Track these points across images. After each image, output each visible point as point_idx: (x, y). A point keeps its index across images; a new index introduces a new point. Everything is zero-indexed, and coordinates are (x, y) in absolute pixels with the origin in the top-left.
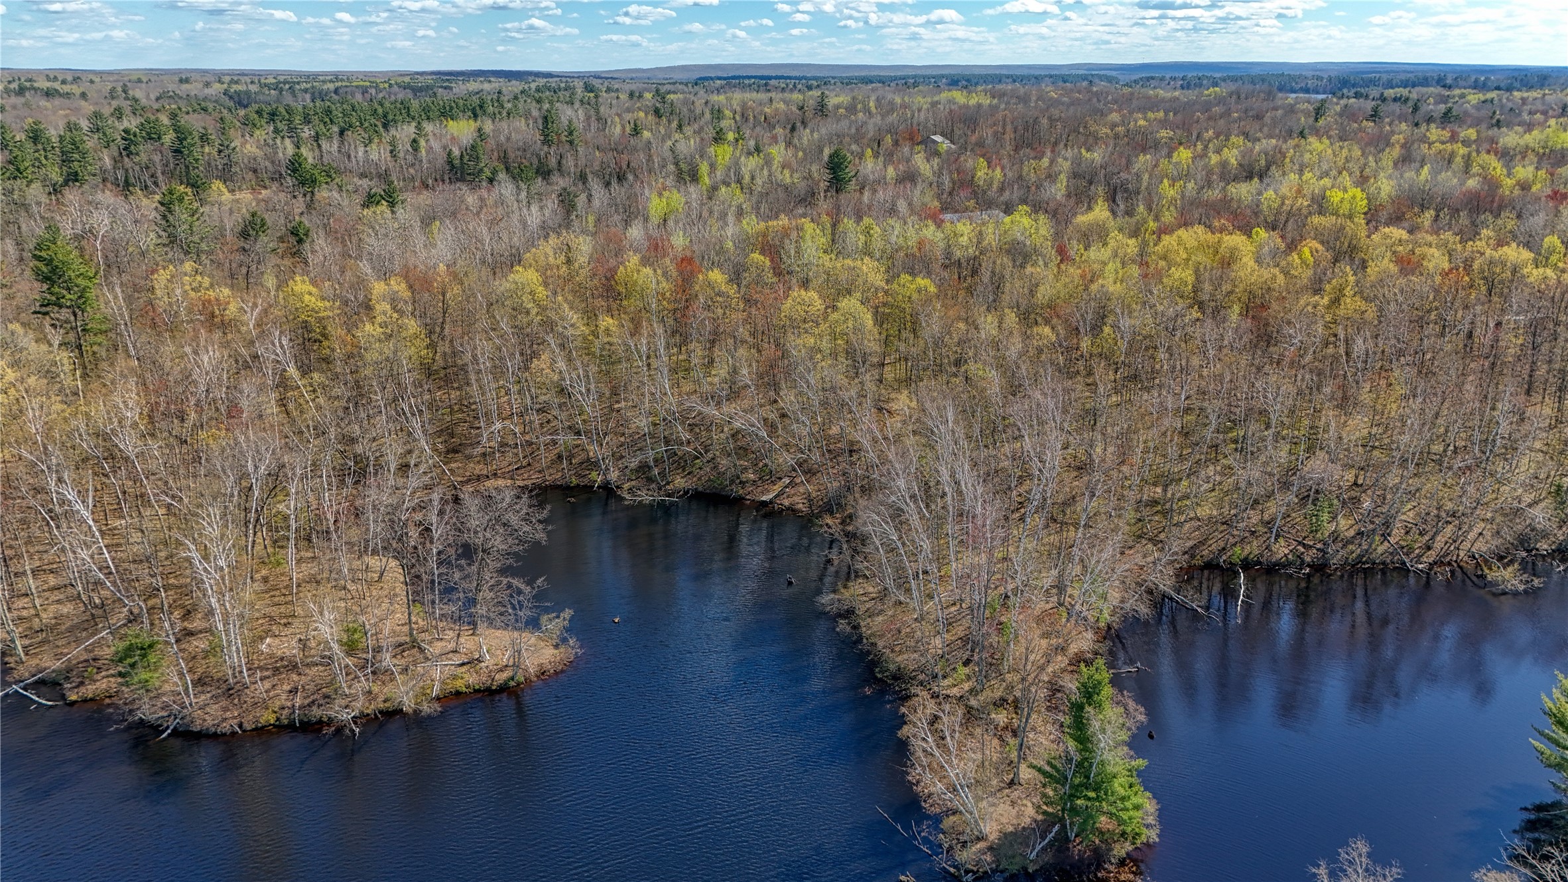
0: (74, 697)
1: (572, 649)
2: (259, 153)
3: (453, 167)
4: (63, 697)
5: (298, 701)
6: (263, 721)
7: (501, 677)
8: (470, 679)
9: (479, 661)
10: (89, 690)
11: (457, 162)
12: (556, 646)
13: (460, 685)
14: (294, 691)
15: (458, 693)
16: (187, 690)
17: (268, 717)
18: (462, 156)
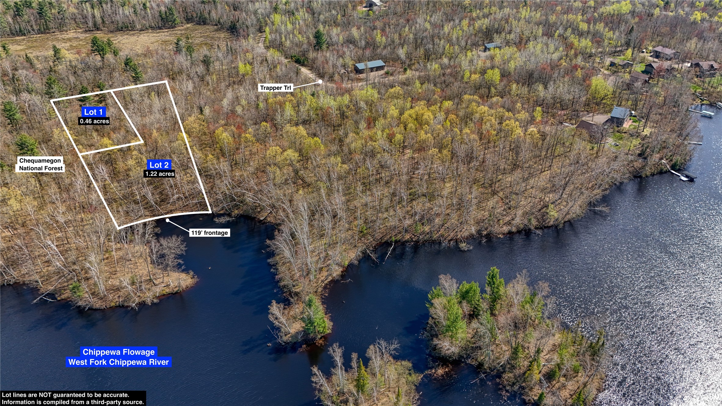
0: (59, 299)
1: (196, 280)
2: (76, 11)
3: (162, 19)
4: (56, 299)
5: (121, 300)
6: (112, 305)
7: (176, 290)
8: (167, 290)
9: (169, 285)
10: (63, 297)
11: (164, 16)
12: (192, 278)
13: (165, 293)
14: (119, 297)
15: (164, 295)
16: (89, 296)
17: (113, 304)
18: (166, 12)
